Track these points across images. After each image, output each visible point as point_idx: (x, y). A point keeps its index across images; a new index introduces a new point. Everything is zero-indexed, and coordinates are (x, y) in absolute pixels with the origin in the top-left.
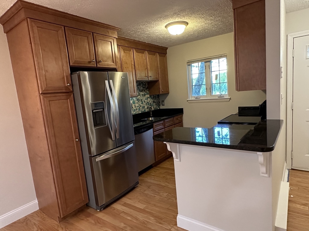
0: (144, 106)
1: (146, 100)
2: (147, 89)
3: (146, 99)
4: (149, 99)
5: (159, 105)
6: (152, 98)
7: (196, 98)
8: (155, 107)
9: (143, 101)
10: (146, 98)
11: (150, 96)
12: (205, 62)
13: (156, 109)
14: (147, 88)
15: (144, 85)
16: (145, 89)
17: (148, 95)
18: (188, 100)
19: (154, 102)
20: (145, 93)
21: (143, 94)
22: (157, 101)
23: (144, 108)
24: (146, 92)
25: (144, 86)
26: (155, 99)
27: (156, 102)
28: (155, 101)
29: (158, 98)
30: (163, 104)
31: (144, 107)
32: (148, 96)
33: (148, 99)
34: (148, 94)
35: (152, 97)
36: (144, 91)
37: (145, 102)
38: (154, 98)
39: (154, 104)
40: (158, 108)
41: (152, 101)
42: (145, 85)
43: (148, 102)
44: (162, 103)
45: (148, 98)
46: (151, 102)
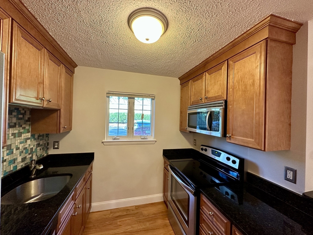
0: (15, 157)
1: (22, 145)
2: (28, 123)
3: (21, 143)
4: (29, 142)
5: (48, 149)
6: (35, 139)
7: (114, 139)
8: (39, 154)
9: (13, 147)
10: (22, 140)
11: (32, 135)
12: (129, 98)
13: (41, 157)
14: (29, 120)
15: (22, 114)
16: (22, 122)
17: (27, 134)
18: (103, 141)
19: (38, 145)
20: (22, 131)
21: (16, 132)
22: (45, 142)
23: (14, 163)
24: (24, 128)
25: (21, 116)
26: (41, 140)
27: (41, 145)
28: (41, 143)
29: (46, 137)
30: (56, 146)
31: (14, 161)
32: (29, 135)
33: (26, 142)
34: (28, 132)
35: (36, 137)
36: (20, 126)
37: (18, 148)
38: (40, 138)
39: (38, 148)
40: (45, 155)
41: (36, 143)
42: (24, 114)
43: (25, 149)
44: (54, 145)
45: (28, 139)
46: (32, 147)
